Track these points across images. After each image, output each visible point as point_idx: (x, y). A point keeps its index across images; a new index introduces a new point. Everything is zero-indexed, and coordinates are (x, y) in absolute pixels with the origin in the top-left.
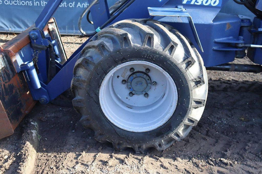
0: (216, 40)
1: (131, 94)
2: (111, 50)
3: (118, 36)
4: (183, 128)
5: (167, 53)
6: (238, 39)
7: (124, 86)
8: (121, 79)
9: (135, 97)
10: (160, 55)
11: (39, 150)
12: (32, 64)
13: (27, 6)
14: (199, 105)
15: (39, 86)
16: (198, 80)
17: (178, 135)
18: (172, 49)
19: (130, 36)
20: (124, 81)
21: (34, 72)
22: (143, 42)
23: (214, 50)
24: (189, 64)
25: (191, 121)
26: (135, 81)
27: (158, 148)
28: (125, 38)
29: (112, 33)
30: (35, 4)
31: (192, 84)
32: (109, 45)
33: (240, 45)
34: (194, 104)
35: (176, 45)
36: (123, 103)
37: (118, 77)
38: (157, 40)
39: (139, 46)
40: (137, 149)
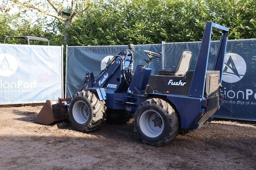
0: (115, 99)
1: (87, 115)
6: (123, 100)
7: (86, 112)
14: (95, 116)
16: (94, 107)
18: (87, 97)
23: (115, 103)
24: (91, 102)
25: (93, 121)
36: (85, 117)
37: (84, 109)
38: (84, 95)
39: (80, 96)
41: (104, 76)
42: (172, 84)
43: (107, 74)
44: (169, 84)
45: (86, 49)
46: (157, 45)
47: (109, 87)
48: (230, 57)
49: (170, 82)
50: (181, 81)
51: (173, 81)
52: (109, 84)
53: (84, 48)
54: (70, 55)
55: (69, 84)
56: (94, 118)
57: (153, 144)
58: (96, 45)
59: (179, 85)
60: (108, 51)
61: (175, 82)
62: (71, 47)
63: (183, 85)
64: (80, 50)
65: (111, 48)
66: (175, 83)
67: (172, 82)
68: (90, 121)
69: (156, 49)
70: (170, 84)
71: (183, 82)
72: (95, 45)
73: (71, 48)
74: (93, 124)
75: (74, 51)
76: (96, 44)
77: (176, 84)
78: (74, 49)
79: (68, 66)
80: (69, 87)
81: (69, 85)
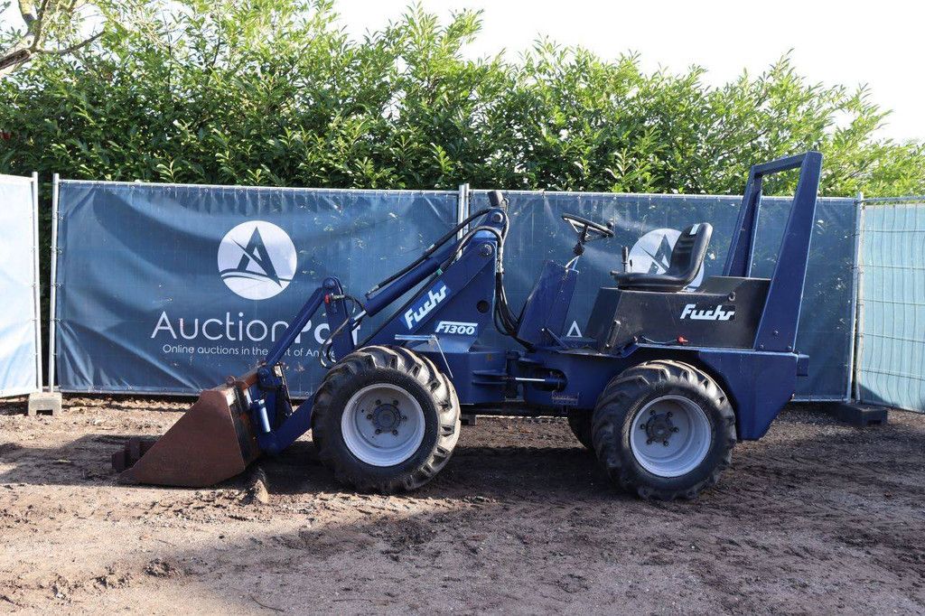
0: (475, 372)
1: (378, 431)
2: (355, 372)
3: (362, 358)
4: (432, 461)
5: (411, 374)
6: (501, 371)
7: (370, 422)
8: (366, 413)
9: (382, 435)
10: (404, 376)
11: (270, 492)
12: (262, 401)
13: (232, 355)
14: (449, 432)
15: (268, 429)
16: (445, 403)
17: (427, 468)
18: (416, 371)
19: (374, 358)
20: (369, 417)
21: (264, 411)
22: (387, 363)
23: (473, 383)
24: (435, 385)
25: (441, 450)
26: (381, 414)
27: (407, 487)
28: (369, 360)
29: (357, 356)
30: (243, 352)
31: (439, 408)
32: (352, 367)
33: (504, 378)
34: (442, 430)
35: (421, 366)
36: (368, 442)
37: (363, 411)
38: (400, 362)
39: (383, 367)
40: (383, 489)
41: (430, 293)
42: (693, 317)
43: (444, 288)
44: (683, 317)
45: (151, 195)
46: (438, 195)
47: (446, 331)
48: (665, 237)
49: (686, 311)
50: (719, 307)
51: (698, 309)
52: (442, 323)
53: (143, 191)
54: (73, 213)
55: (71, 323)
56: (444, 439)
57: (674, 496)
58: (169, 179)
59: (714, 318)
60: (250, 205)
61: (702, 312)
62: (79, 184)
63: (727, 318)
64: (122, 196)
65: (263, 197)
66: (704, 314)
67: (695, 312)
68: (430, 451)
69: (433, 207)
70: (688, 316)
71: (725, 309)
72: (164, 181)
73: (79, 187)
74: (438, 460)
75: (92, 199)
76: (167, 176)
77: (708, 316)
78: (92, 190)
79: (63, 256)
80: (69, 333)
81: (66, 325)
